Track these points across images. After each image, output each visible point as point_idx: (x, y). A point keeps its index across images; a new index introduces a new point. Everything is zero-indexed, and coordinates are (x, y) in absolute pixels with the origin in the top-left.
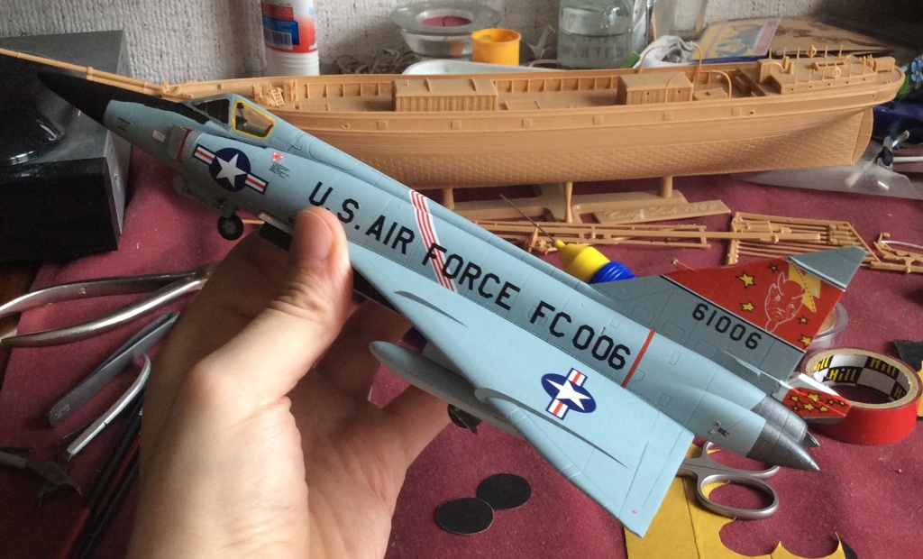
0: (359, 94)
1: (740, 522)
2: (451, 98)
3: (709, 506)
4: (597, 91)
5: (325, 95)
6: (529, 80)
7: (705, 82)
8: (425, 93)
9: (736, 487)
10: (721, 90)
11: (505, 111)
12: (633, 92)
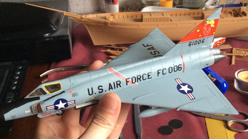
0: (132, 17)
1: (239, 133)
2: (157, 18)
3: (231, 129)
4: (196, 15)
5: (124, 17)
6: (177, 12)
7: (225, 12)
8: (150, 17)
9: (238, 124)
10: (230, 15)
11: (172, 22)
12: (206, 16)
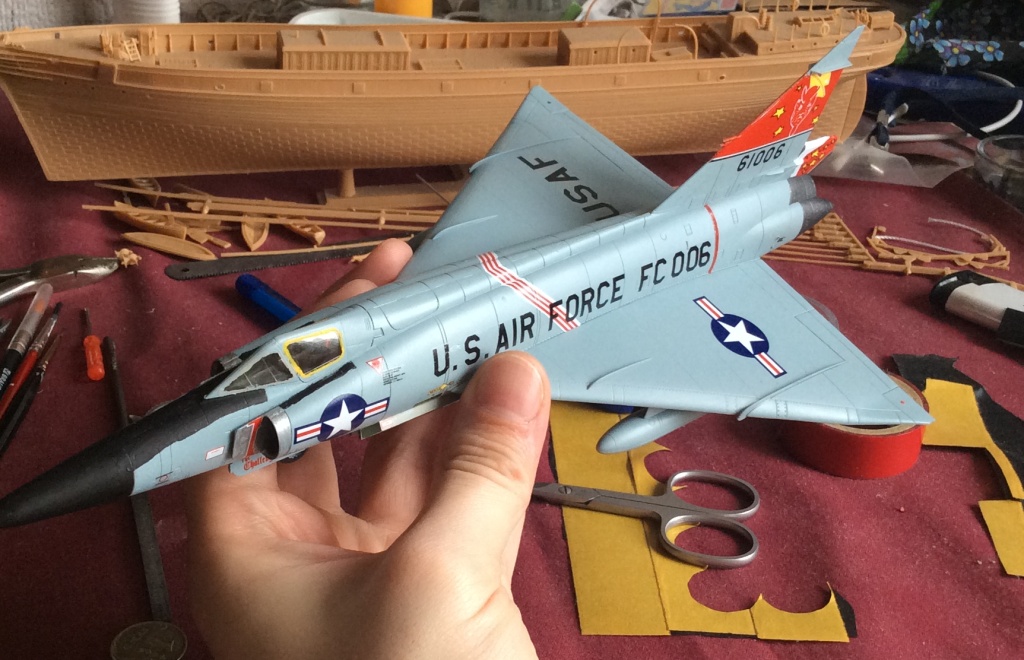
0: (235, 48)
1: (713, 573)
2: (351, 54)
3: (676, 554)
4: (533, 49)
5: (192, 49)
6: (448, 33)
7: (665, 39)
8: (319, 48)
9: (707, 530)
10: (684, 49)
11: (417, 72)
12: (577, 50)
